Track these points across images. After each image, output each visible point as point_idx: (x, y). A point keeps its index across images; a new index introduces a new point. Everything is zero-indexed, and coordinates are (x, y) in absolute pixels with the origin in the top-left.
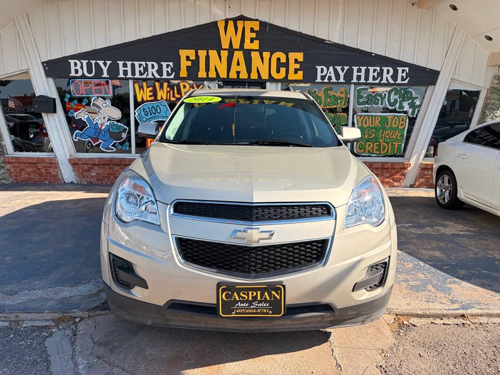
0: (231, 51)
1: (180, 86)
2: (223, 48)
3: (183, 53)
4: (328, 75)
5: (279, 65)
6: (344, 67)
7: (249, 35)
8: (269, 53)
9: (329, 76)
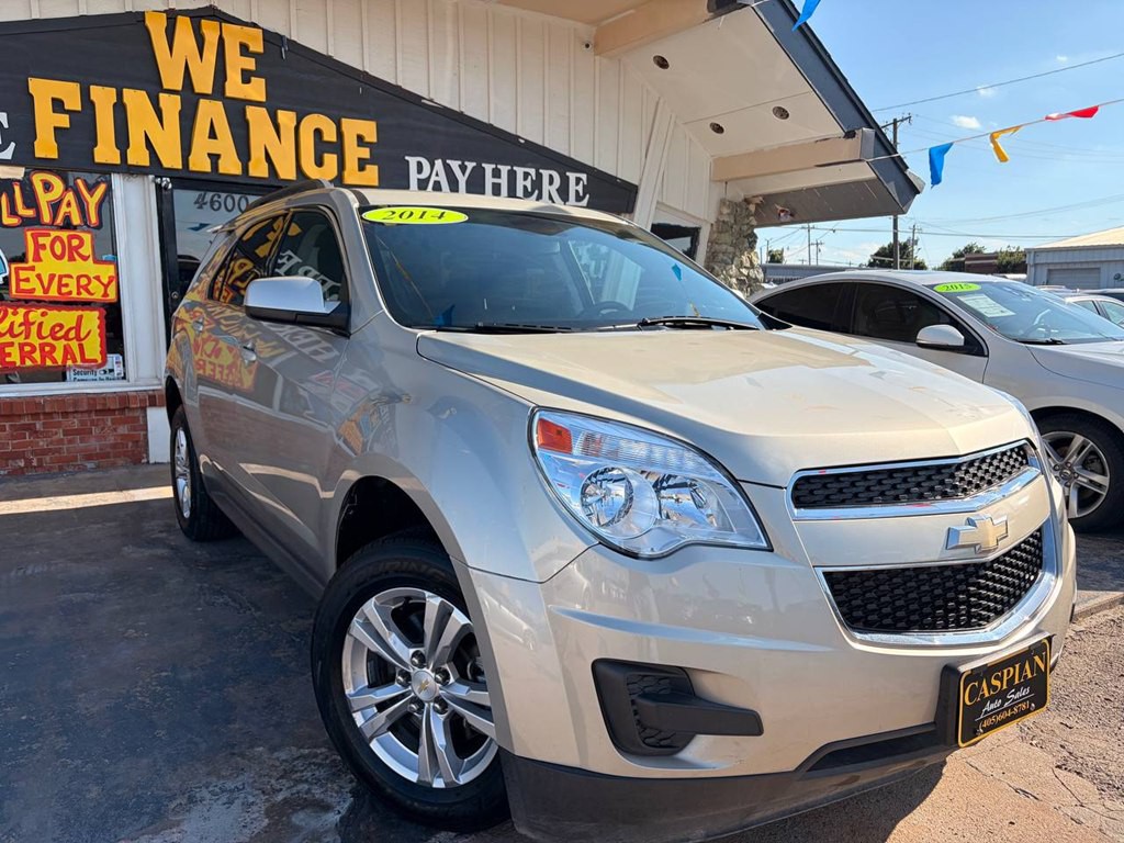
0: (190, 99)
1: (31, 184)
2: (165, 87)
3: (42, 90)
4: (433, 178)
5: (322, 146)
6: (466, 163)
7: (236, 63)
8: (292, 115)
9: (435, 182)
